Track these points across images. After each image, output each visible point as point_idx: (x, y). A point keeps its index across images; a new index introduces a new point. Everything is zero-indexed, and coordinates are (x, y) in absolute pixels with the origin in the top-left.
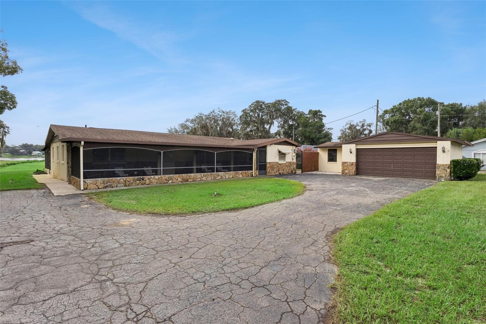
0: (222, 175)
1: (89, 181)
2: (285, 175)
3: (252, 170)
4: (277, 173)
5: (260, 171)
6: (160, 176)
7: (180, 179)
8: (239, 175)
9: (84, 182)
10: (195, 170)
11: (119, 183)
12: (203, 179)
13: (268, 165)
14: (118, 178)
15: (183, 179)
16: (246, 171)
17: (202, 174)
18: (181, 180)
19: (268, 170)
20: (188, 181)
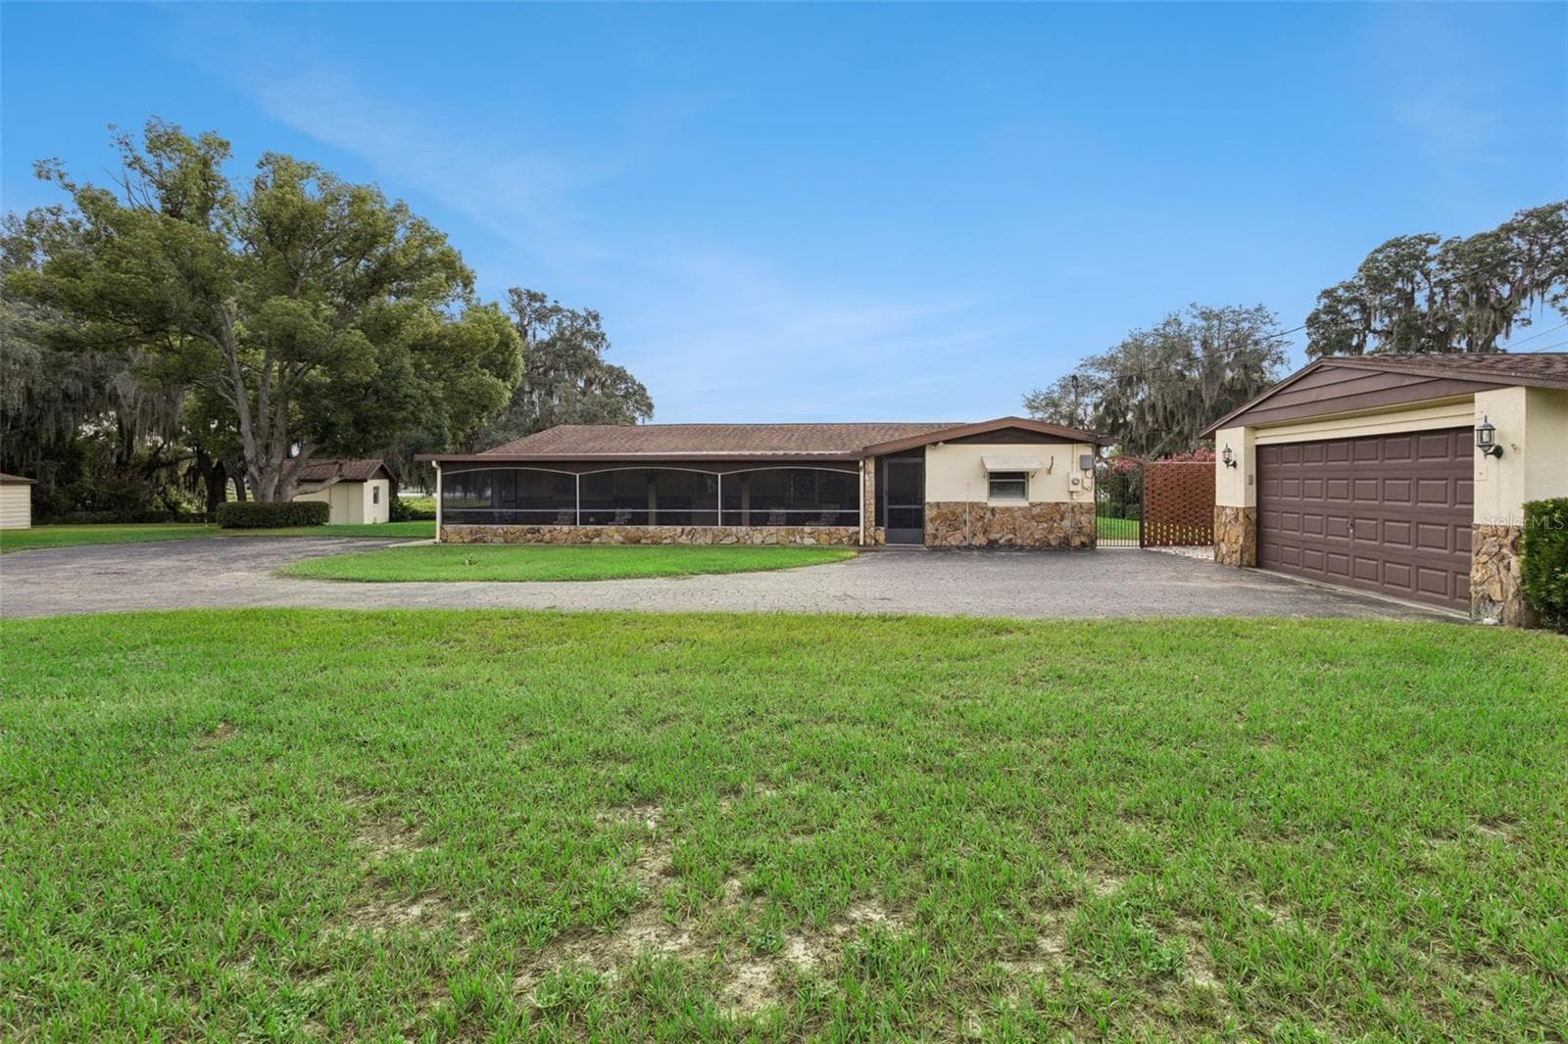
0: (740, 535)
1: (449, 528)
2: (1022, 548)
3: (858, 524)
4: (981, 540)
5: (896, 530)
6: (573, 527)
7: (618, 537)
8: (802, 538)
9: (442, 528)
10: (652, 518)
11: (495, 536)
12: (680, 540)
13: (929, 513)
14: (495, 527)
15: (625, 537)
16: (833, 529)
17: (679, 529)
18: (621, 538)
19: (930, 528)
20: (639, 542)
